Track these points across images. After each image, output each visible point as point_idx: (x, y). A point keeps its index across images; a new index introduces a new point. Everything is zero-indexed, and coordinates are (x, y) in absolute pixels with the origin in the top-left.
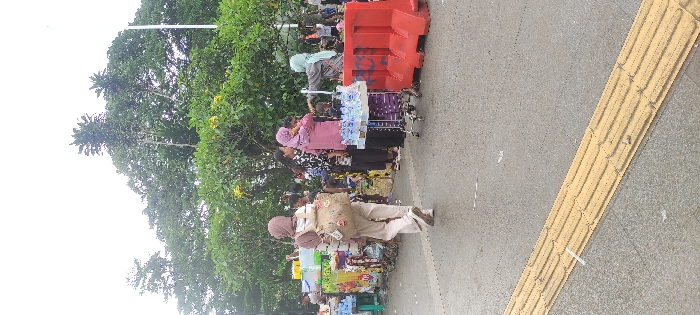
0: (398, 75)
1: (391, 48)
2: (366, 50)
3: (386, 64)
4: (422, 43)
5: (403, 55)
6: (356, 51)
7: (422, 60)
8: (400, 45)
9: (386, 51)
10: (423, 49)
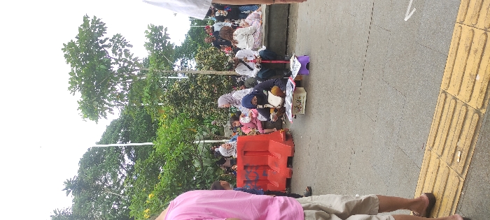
0: (276, 183)
1: (269, 164)
2: (252, 167)
3: (267, 175)
4: (290, 161)
5: (278, 170)
6: (245, 167)
7: (291, 173)
8: (275, 163)
9: (266, 167)
10: (291, 165)
